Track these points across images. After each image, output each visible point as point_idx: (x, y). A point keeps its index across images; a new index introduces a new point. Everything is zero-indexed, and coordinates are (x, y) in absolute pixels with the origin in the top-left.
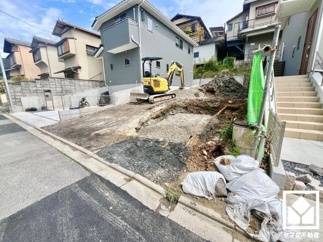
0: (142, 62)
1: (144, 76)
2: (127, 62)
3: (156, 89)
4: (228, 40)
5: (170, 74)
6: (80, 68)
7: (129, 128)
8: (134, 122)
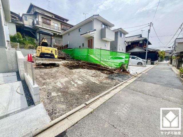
4: (25, 25)
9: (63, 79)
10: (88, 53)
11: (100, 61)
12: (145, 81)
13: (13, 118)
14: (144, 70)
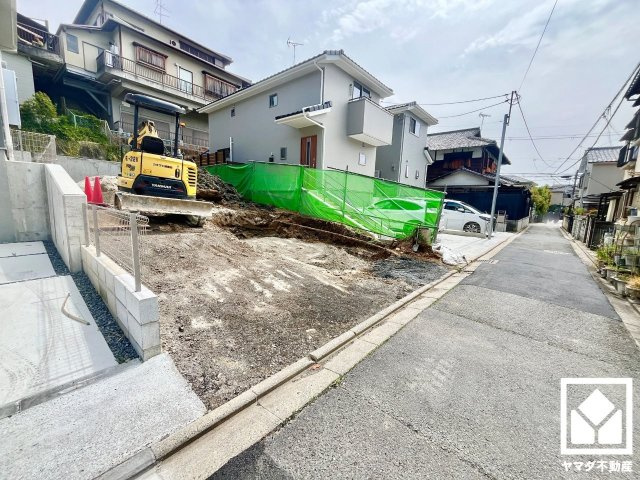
3: (191, 191)
4: (69, 69)
9: (222, 273)
10: (301, 184)
11: (341, 213)
12: (493, 285)
13: (73, 402)
14: (487, 249)
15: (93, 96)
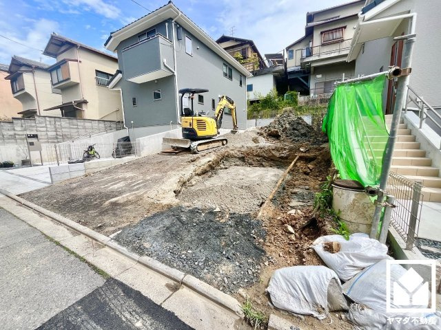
0: (178, 95)
1: (182, 115)
2: (157, 96)
3: (200, 133)
4: (289, 70)
5: (219, 112)
6: (85, 102)
7: (164, 193)
8: (172, 182)
15: (301, 79)
